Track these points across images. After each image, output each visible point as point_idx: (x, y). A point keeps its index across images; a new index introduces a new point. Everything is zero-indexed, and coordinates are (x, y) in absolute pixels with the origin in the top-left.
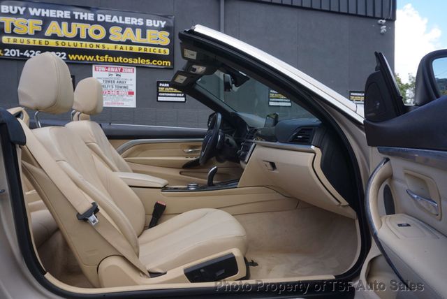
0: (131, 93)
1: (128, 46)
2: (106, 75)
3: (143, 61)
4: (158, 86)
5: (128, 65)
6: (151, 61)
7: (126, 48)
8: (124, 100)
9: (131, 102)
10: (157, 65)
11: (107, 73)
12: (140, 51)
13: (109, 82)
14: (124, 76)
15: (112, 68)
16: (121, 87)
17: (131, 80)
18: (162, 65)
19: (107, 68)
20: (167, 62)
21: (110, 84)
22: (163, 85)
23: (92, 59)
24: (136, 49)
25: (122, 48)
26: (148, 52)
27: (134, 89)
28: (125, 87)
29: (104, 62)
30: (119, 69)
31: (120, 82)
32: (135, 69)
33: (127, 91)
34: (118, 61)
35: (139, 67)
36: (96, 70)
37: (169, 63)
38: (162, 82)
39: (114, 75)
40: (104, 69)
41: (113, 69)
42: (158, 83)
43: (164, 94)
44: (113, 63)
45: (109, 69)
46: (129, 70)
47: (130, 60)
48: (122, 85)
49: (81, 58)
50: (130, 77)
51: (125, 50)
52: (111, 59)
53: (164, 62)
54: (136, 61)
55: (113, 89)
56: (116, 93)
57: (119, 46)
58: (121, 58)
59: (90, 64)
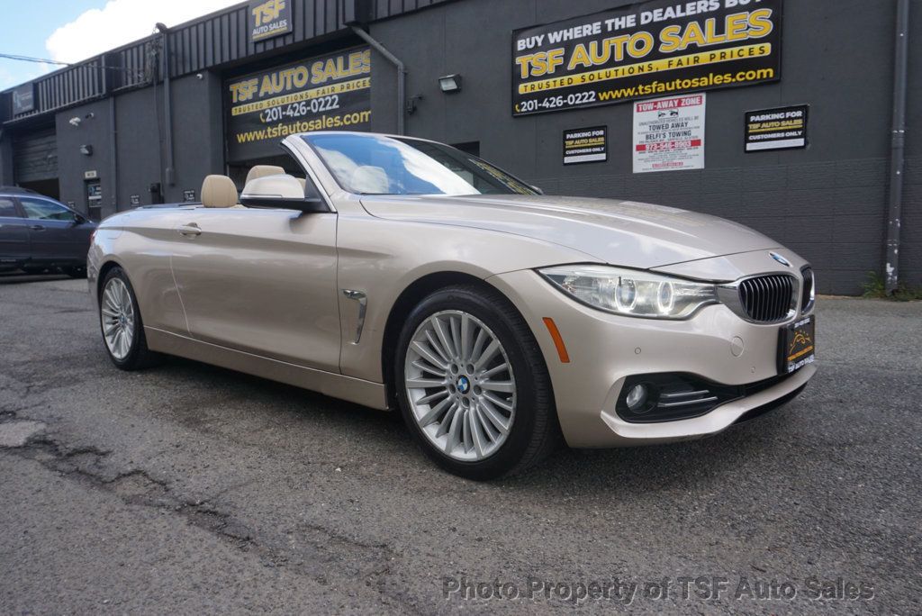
0: (696, 143)
1: (691, 57)
2: (652, 116)
3: (718, 80)
4: (747, 122)
5: (691, 91)
6: (733, 77)
7: (688, 61)
8: (685, 156)
9: (695, 160)
10: (746, 80)
11: (656, 112)
12: (714, 61)
13: (659, 127)
14: (683, 112)
15: (665, 102)
16: (678, 134)
17: (696, 118)
18: (755, 79)
19: (656, 103)
20: (765, 71)
21: (661, 131)
22: (758, 118)
23: (631, 94)
24: (704, 58)
25: (680, 63)
26: (728, 58)
27: (700, 133)
28: (685, 133)
29: (651, 93)
30: (676, 102)
31: (678, 125)
32: (704, 96)
33: (690, 139)
34: (673, 88)
35: (710, 90)
36: (638, 111)
37: (771, 71)
38: (755, 114)
39: (667, 112)
40: (651, 106)
41: (665, 105)
42: (748, 115)
43: (758, 137)
44: (666, 93)
45: (659, 106)
46: (693, 101)
47: (695, 82)
48: (681, 129)
49: (615, 95)
50: (694, 113)
51: (685, 66)
52: (662, 87)
53: (759, 72)
54: (705, 81)
55: (666, 140)
56: (670, 145)
57: (675, 60)
58: (678, 82)
59: (630, 102)
